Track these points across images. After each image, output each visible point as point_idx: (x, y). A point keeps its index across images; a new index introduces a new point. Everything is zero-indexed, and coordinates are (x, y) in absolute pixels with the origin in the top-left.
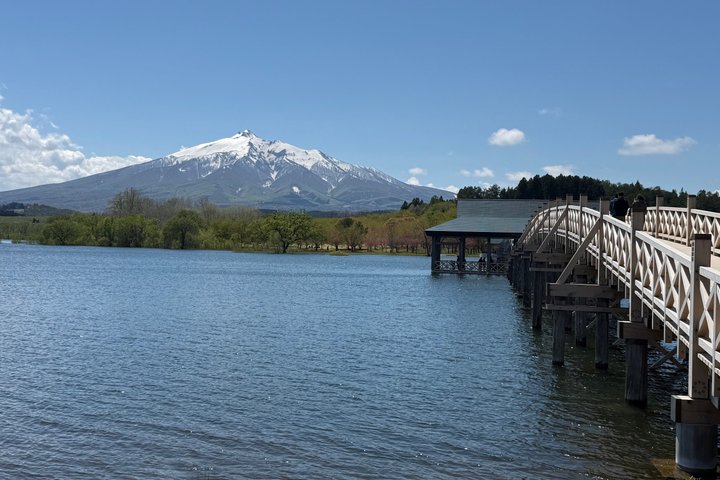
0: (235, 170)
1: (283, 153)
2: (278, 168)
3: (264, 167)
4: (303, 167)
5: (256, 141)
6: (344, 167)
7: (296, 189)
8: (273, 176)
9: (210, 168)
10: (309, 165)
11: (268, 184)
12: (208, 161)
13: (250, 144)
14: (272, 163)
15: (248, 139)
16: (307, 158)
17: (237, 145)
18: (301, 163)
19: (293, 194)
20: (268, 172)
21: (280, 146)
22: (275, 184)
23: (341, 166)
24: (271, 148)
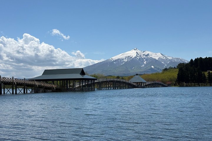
0: (132, 61)
1: (148, 55)
2: (146, 60)
3: (141, 60)
4: (155, 59)
5: (139, 51)
6: (169, 58)
7: (153, 67)
8: (145, 63)
9: (124, 62)
10: (157, 58)
11: (143, 65)
12: (123, 59)
13: (137, 53)
14: (144, 58)
15: (136, 51)
16: (156, 56)
17: (132, 53)
18: (154, 58)
19: (152, 68)
20: (143, 61)
21: (147, 53)
22: (145, 65)
23: (168, 58)
24: (144, 53)
